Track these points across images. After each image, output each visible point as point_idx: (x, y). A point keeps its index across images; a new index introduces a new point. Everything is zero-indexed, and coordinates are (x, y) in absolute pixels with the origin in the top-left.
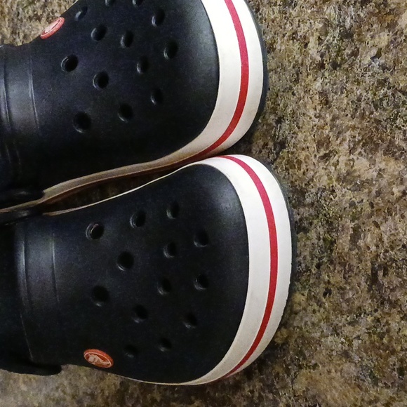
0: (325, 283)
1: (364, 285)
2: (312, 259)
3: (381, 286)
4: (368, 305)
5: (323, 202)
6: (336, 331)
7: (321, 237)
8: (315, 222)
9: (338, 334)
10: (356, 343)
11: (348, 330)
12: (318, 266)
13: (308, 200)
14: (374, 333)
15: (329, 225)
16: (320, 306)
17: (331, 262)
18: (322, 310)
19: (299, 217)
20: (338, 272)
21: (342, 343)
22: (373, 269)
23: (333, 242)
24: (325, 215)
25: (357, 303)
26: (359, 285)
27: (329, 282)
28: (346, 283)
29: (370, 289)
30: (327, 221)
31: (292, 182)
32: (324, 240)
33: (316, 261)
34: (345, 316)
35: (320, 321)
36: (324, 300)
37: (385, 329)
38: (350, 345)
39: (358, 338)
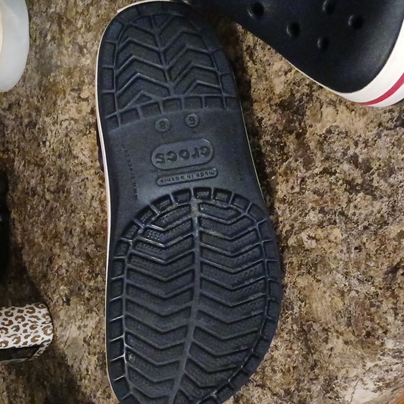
0: (362, 242)
1: (385, 268)
2: (365, 220)
3: (394, 278)
4: (378, 280)
5: (400, 191)
6: (346, 275)
7: (382, 212)
8: (385, 199)
9: (346, 278)
10: (353, 293)
11: (354, 281)
12: (366, 228)
13: (391, 180)
14: (369, 299)
15: (392, 211)
16: (348, 252)
17: (376, 234)
18: (347, 255)
19: (377, 185)
20: (375, 244)
21: (345, 285)
22: (398, 264)
23: (386, 223)
24: (395, 202)
25: (372, 273)
26: (382, 264)
27: (364, 244)
28: (375, 255)
29: (387, 273)
30: (393, 207)
31: (390, 157)
32: (382, 216)
33: (366, 223)
34: (359, 273)
35: (341, 260)
36: (353, 250)
37: (378, 303)
38: (350, 291)
39: (357, 292)
